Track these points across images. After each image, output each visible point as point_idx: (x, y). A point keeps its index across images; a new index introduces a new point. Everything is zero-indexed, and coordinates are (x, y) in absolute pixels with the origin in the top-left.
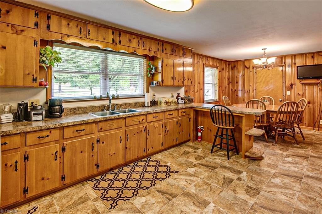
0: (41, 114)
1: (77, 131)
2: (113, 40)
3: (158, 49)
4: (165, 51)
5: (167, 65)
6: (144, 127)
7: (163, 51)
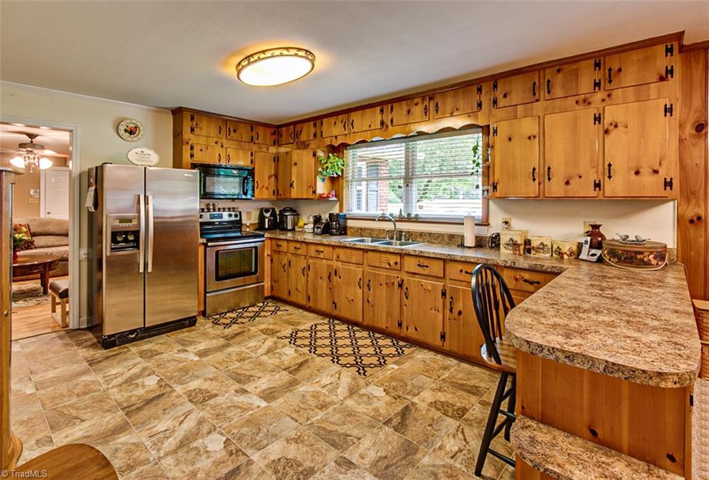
0: (320, 228)
1: (317, 251)
2: (382, 123)
3: (480, 105)
4: (501, 102)
5: (510, 139)
6: (399, 279)
7: (495, 102)
